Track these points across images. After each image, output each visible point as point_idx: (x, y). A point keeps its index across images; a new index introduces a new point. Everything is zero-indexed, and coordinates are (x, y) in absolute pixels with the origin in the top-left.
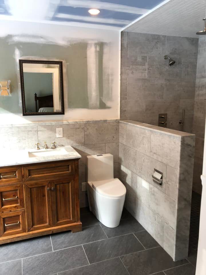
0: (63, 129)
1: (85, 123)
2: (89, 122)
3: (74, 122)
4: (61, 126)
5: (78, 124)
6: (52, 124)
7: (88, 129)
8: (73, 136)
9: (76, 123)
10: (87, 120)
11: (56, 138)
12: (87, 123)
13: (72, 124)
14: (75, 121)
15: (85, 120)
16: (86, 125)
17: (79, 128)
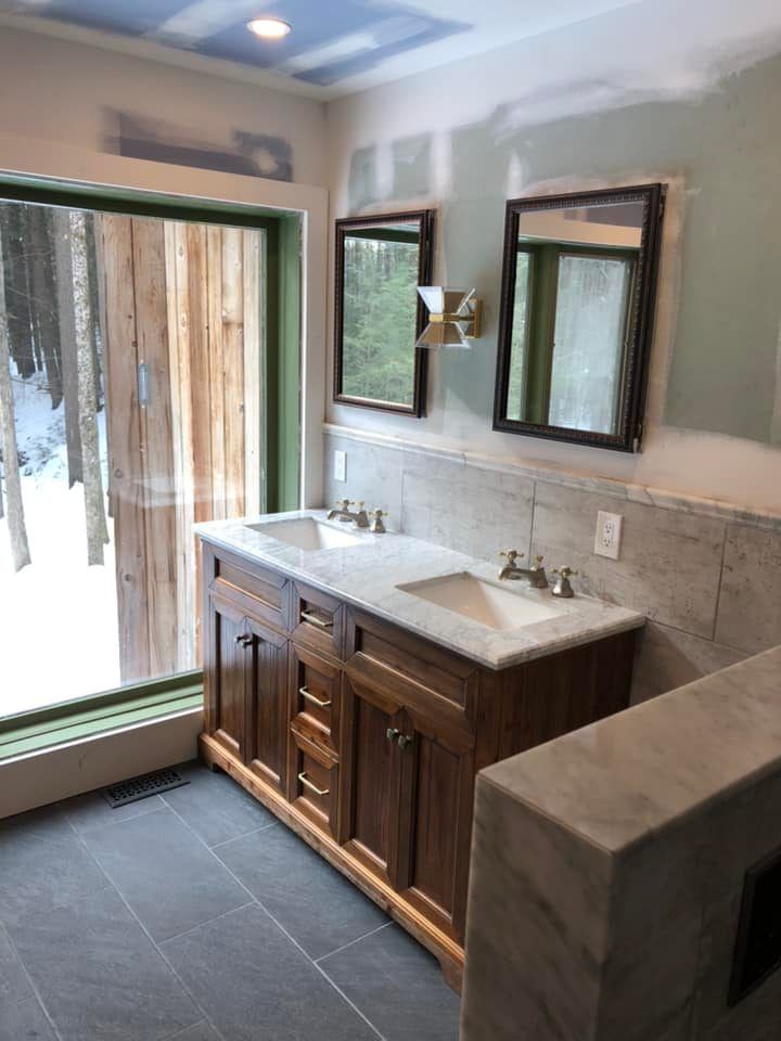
0: (623, 521)
1: (730, 518)
2: (755, 523)
3: (674, 500)
4: (620, 504)
5: (692, 518)
6: (586, 488)
7: (743, 557)
8: (663, 572)
9: (685, 509)
10: (741, 509)
11: (593, 554)
12: (740, 525)
13: (667, 509)
14: (678, 496)
15: (729, 506)
16: (735, 537)
17: (696, 540)
